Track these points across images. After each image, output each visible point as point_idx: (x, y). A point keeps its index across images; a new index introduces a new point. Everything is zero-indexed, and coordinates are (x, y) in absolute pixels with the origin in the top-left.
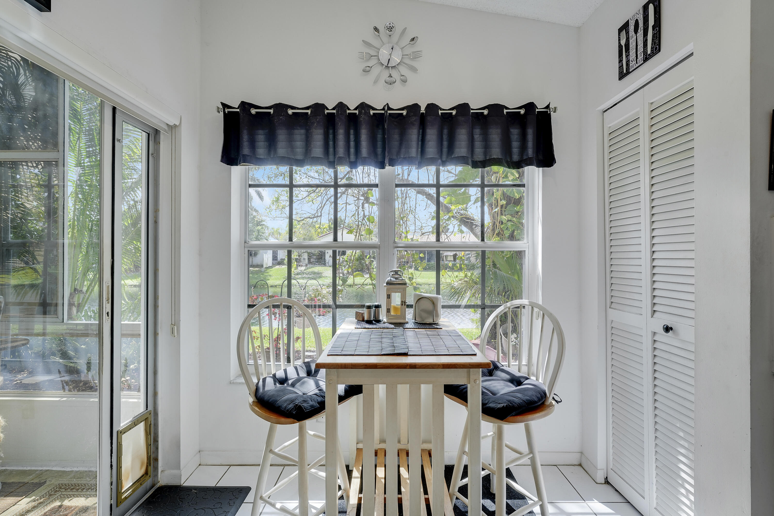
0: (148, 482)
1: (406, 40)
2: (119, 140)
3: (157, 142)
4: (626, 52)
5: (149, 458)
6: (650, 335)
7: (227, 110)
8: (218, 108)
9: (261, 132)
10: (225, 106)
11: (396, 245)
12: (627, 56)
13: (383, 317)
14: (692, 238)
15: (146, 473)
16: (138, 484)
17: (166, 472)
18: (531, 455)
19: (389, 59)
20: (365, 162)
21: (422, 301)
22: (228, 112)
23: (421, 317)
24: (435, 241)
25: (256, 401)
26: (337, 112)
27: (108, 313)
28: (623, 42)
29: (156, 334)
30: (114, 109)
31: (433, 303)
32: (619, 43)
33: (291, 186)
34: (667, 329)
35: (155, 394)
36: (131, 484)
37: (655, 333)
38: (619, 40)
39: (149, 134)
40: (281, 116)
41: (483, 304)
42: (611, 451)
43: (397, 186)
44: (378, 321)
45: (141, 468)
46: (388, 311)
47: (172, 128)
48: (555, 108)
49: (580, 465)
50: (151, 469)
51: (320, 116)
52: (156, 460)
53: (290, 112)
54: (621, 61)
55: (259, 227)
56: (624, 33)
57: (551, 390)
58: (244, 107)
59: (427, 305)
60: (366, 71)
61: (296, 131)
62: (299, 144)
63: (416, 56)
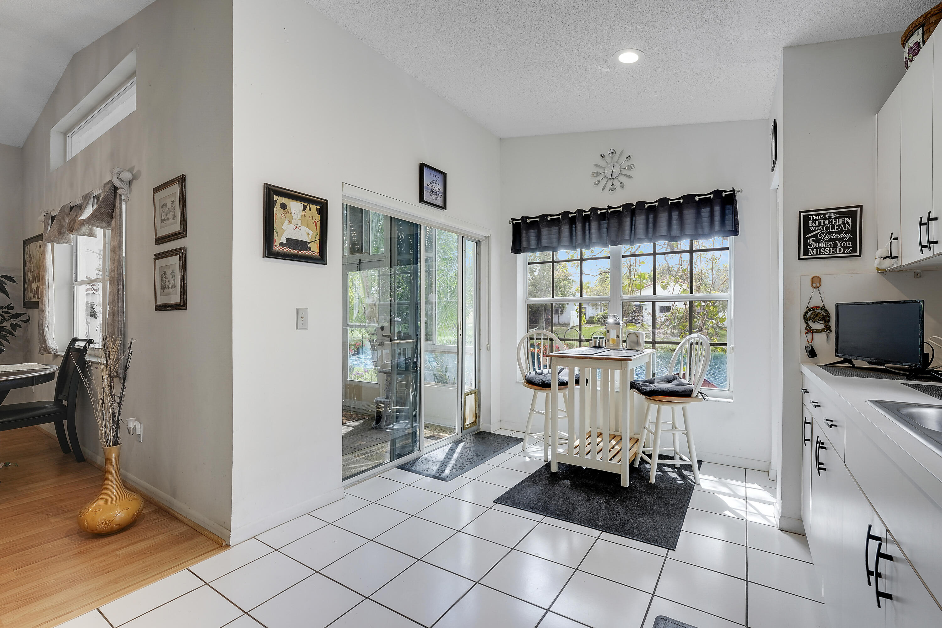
0: (475, 427)
1: (623, 158)
2: (465, 250)
3: (480, 246)
5: (476, 414)
7: (514, 222)
8: (510, 221)
9: (532, 231)
10: (513, 220)
11: (622, 298)
15: (475, 422)
16: (471, 425)
17: (484, 425)
19: (612, 174)
20: (595, 244)
21: (631, 336)
22: (515, 223)
23: (631, 346)
24: (653, 294)
25: (526, 381)
26: (577, 215)
27: (461, 334)
29: (479, 349)
30: (463, 237)
31: (637, 337)
33: (553, 262)
35: (479, 382)
36: (469, 423)
39: (476, 243)
40: (544, 221)
43: (624, 256)
45: (473, 418)
47: (487, 238)
48: (739, 190)
50: (477, 420)
51: (566, 219)
52: (479, 417)
55: (566, 282)
58: (523, 220)
59: (633, 338)
60: (597, 184)
61: (552, 228)
62: (554, 236)
63: (630, 168)
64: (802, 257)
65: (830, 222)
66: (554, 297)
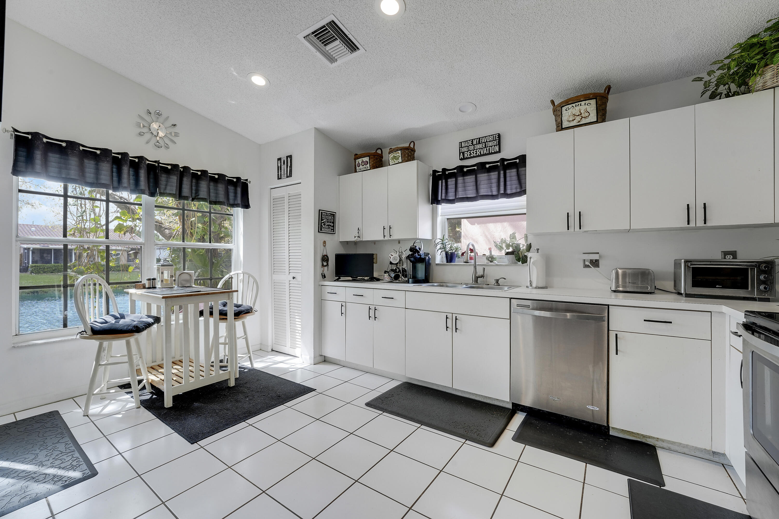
1: (169, 124)
4: (280, 170)
6: (288, 282)
10: (16, 131)
12: (281, 172)
13: (158, 285)
14: (300, 245)
18: (246, 336)
19: (158, 133)
21: (183, 275)
23: (181, 284)
26: (121, 157)
28: (279, 165)
32: (278, 166)
33: (66, 196)
34: (294, 278)
37: (290, 281)
38: (278, 164)
40: (75, 150)
41: (211, 277)
42: (274, 336)
44: (155, 288)
46: (162, 281)
48: (250, 181)
49: (261, 350)
53: (81, 148)
54: (278, 172)
56: (279, 161)
57: (254, 306)
59: (186, 277)
60: (141, 134)
63: (176, 135)
64: (320, 231)
65: (328, 217)
66: (66, 237)
